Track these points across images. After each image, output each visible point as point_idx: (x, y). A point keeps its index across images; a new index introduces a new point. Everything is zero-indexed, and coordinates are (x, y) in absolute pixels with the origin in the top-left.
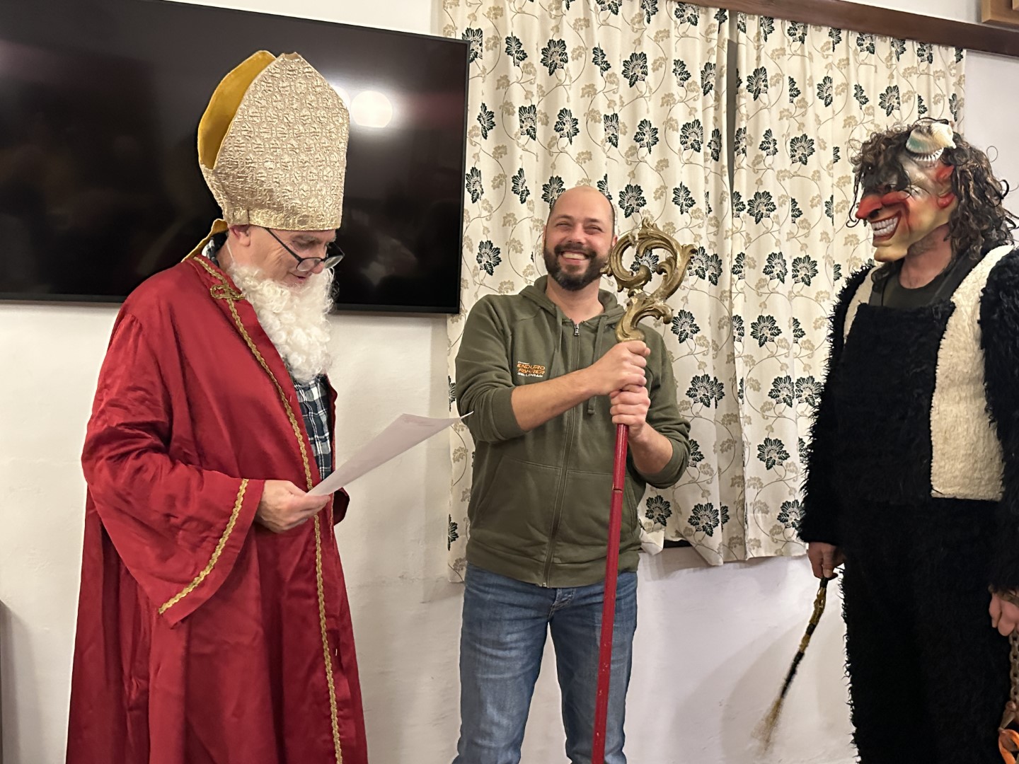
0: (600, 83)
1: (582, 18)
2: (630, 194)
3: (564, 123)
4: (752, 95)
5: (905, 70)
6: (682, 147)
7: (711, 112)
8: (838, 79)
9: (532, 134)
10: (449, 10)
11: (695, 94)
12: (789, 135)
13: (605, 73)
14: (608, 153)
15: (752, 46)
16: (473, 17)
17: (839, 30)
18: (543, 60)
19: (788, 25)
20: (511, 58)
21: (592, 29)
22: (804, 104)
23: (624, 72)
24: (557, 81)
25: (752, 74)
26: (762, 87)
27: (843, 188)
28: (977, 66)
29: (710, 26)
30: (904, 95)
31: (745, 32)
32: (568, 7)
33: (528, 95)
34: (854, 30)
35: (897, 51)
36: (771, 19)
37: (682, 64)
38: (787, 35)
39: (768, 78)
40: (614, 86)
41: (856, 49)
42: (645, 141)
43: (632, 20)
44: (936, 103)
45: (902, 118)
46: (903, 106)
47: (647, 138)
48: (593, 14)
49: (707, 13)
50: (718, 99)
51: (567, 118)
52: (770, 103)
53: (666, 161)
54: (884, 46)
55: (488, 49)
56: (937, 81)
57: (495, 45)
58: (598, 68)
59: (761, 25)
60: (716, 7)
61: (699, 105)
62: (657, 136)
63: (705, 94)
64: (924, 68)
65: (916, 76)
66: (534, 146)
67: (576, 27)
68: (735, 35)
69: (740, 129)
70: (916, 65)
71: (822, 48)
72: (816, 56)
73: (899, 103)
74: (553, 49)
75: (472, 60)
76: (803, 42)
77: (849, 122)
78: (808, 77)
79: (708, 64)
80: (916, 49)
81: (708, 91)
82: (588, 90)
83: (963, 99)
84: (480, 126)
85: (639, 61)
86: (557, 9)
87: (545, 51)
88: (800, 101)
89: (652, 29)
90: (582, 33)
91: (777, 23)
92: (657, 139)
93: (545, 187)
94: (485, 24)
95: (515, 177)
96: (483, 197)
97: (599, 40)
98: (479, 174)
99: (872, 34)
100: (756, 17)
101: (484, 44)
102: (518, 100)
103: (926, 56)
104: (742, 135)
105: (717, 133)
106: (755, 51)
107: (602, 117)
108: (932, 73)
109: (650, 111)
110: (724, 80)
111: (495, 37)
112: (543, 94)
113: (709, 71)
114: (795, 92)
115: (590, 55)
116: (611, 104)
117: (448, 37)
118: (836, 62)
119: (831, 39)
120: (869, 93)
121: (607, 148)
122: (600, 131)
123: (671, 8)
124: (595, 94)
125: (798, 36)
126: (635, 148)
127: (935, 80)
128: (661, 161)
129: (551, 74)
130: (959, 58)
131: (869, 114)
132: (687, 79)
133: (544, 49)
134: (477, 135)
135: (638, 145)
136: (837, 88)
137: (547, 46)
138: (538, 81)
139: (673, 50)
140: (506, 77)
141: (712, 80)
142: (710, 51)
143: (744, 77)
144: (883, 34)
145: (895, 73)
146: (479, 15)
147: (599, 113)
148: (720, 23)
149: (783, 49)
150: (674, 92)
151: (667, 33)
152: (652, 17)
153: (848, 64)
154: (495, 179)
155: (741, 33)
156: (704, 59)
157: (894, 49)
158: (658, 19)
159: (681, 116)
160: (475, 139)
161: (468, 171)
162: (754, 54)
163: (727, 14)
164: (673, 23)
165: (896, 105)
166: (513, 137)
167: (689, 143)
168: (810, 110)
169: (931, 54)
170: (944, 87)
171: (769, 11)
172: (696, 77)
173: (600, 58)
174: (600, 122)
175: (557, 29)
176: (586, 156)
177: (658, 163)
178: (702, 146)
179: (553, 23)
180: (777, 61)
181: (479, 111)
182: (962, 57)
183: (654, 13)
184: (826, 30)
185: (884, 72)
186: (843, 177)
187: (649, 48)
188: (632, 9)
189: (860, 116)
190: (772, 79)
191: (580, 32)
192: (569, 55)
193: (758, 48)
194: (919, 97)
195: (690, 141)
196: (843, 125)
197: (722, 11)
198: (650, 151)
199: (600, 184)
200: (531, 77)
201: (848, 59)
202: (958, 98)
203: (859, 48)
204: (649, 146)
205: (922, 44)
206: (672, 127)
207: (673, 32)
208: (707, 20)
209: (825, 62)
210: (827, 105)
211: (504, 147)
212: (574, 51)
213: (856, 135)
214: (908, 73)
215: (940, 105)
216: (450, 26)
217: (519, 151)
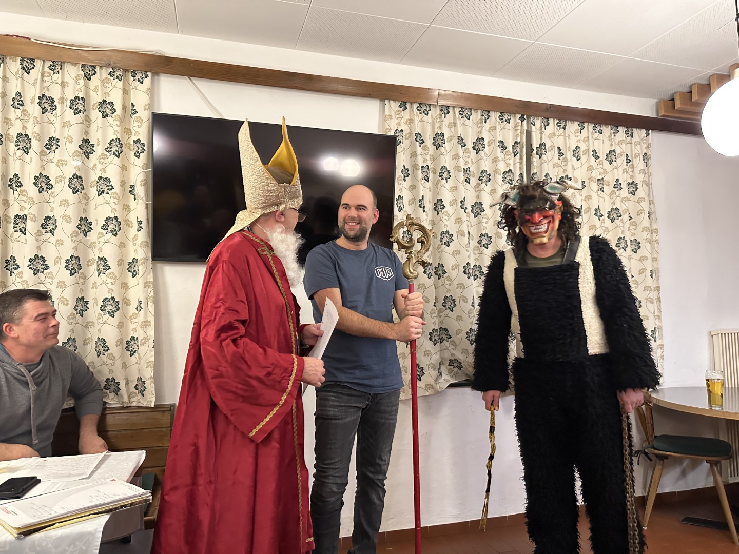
0: (461, 153)
1: (452, 122)
2: (477, 206)
3: (444, 173)
4: (539, 156)
5: (619, 141)
6: (503, 183)
7: (518, 165)
8: (583, 147)
9: (426, 179)
10: (387, 121)
11: (509, 157)
12: (558, 175)
13: (464, 148)
14: (465, 187)
15: (538, 132)
16: (399, 124)
17: (583, 123)
18: (433, 143)
19: (557, 121)
20: (418, 143)
21: (457, 127)
22: (566, 160)
23: (473, 147)
24: (440, 153)
25: (538, 146)
26: (543, 152)
27: (588, 201)
28: (658, 138)
29: (516, 124)
30: (618, 154)
31: (534, 125)
32: (445, 117)
33: (425, 160)
34: (591, 122)
35: (614, 132)
36: (548, 119)
37: (503, 142)
38: (556, 126)
39: (546, 148)
40: (468, 154)
41: (593, 132)
42: (484, 180)
43: (477, 122)
44: (635, 158)
45: (618, 165)
46: (618, 160)
47: (485, 179)
48: (458, 120)
49: (515, 117)
50: (521, 158)
51: (445, 170)
52: (548, 160)
53: (495, 190)
54: (607, 130)
55: (406, 139)
56: (636, 147)
57: (409, 137)
58: (460, 146)
59: (543, 122)
60: (519, 114)
61: (511, 162)
62: (490, 177)
63: (515, 156)
64: (629, 140)
65: (625, 144)
66: (429, 185)
67: (449, 126)
68: (530, 128)
69: (534, 173)
70: (624, 139)
71: (574, 132)
72: (572, 136)
73: (616, 158)
74: (438, 137)
75: (398, 145)
76: (565, 130)
77: (590, 168)
78: (568, 146)
79: (516, 142)
80: (624, 131)
81: (516, 155)
82: (455, 156)
83: (650, 155)
84: (402, 175)
85: (481, 142)
86: (440, 118)
87: (434, 139)
88: (564, 158)
89: (487, 126)
90: (452, 129)
91: (551, 121)
92: (490, 179)
93: (435, 204)
94: (404, 127)
95: (420, 200)
96: (404, 209)
97: (460, 132)
98: (402, 198)
99: (601, 124)
100: (540, 118)
101: (404, 137)
102: (421, 163)
103: (630, 134)
104: (535, 176)
105: (521, 175)
106: (540, 135)
107: (463, 169)
108: (633, 143)
109: (486, 165)
110: (524, 149)
111: (410, 133)
112: (434, 159)
113: (516, 145)
114: (561, 154)
115: (456, 140)
116: (466, 163)
117: (388, 134)
118: (582, 139)
119: (579, 128)
120: (600, 153)
121: (464, 184)
122: (462, 176)
123: (497, 116)
124: (459, 158)
125: (562, 126)
126: (479, 184)
127: (635, 146)
128: (492, 190)
129: (437, 149)
130: (648, 135)
131: (600, 164)
132: (505, 149)
133: (434, 138)
134: (401, 180)
135: (480, 182)
136: (583, 151)
137: (435, 136)
138: (430, 153)
139: (498, 135)
140: (415, 152)
141: (518, 150)
142: (517, 136)
143: (535, 148)
144: (606, 124)
145: (613, 143)
146: (402, 124)
147: (461, 167)
148: (522, 122)
149: (554, 133)
150: (499, 156)
151: (495, 128)
152: (487, 120)
153: (589, 140)
154: (410, 201)
155: (533, 126)
156: (514, 140)
157: (612, 131)
158: (490, 121)
159: (502, 167)
160: (400, 182)
161: (396, 197)
162: (539, 136)
163: (525, 117)
164: (498, 123)
165: (614, 159)
166: (419, 180)
167: (507, 181)
168: (569, 163)
169: (632, 133)
170: (640, 150)
171: (546, 115)
172: (510, 148)
173: (461, 141)
174: (461, 172)
175: (440, 128)
176: (455, 188)
177: (491, 191)
178: (513, 182)
179: (437, 125)
180: (551, 139)
181: (402, 168)
182: (649, 134)
183: (488, 118)
184: (576, 123)
185: (607, 143)
186: (587, 196)
187: (486, 136)
188: (477, 117)
189: (595, 164)
190: (549, 148)
191: (451, 129)
192: (446, 140)
193: (541, 133)
194: (627, 155)
195: (507, 180)
196: (586, 170)
197: (523, 116)
198: (487, 185)
199: (462, 202)
200: (427, 152)
201: (588, 137)
202: (648, 155)
203: (594, 132)
204: (486, 183)
205: (628, 128)
206: (498, 173)
207: (498, 127)
208: (515, 120)
209: (576, 139)
210: (578, 160)
211: (415, 186)
212: (448, 138)
213: (593, 175)
214: (620, 143)
215: (638, 159)
216: (388, 129)
217: (422, 188)
